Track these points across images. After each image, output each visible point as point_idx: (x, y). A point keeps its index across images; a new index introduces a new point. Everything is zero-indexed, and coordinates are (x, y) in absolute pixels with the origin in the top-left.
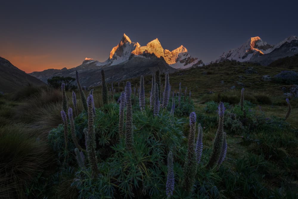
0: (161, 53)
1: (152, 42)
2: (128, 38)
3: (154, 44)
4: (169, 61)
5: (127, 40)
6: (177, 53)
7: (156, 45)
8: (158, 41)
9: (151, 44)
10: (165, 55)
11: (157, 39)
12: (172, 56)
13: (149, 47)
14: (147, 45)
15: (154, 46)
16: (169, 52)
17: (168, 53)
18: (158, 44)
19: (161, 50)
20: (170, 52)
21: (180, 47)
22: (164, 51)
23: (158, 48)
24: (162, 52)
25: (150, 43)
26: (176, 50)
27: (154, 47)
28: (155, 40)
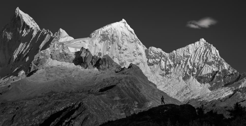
0: (139, 57)
1: (107, 28)
2: (26, 18)
3: (115, 32)
4: (163, 75)
5: (24, 23)
6: (188, 57)
7: (120, 36)
8: (129, 26)
9: (104, 32)
10: (151, 61)
11: (124, 20)
12: (172, 63)
13: (96, 41)
14: (93, 35)
15: (115, 38)
16: (164, 53)
17: (161, 55)
18: (128, 33)
19: (137, 48)
20: (167, 55)
21: (197, 43)
22: (146, 52)
23: (126, 43)
24: (140, 54)
25: (101, 31)
26: (185, 48)
27: (113, 40)
28: (117, 23)
